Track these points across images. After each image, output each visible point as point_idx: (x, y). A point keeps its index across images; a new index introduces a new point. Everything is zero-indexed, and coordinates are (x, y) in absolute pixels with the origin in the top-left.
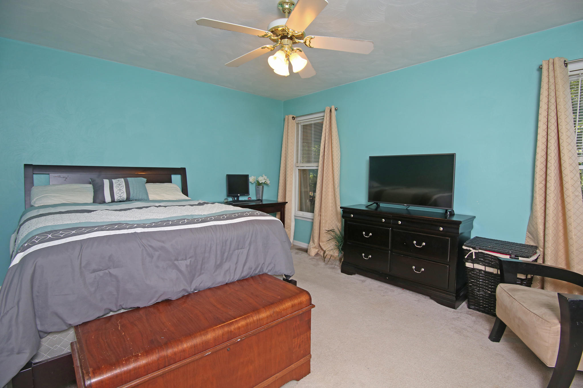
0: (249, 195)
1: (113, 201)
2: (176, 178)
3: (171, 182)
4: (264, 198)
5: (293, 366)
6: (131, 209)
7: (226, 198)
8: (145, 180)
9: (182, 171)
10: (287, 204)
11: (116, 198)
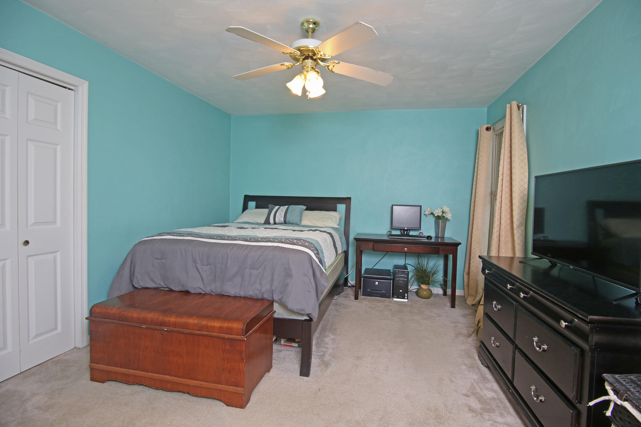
0: (420, 230)
1: (275, 223)
2: (341, 207)
3: (336, 211)
4: (447, 235)
5: (220, 386)
6: (304, 231)
7: (389, 230)
8: (305, 207)
9: (346, 201)
10: (460, 246)
11: (277, 221)
